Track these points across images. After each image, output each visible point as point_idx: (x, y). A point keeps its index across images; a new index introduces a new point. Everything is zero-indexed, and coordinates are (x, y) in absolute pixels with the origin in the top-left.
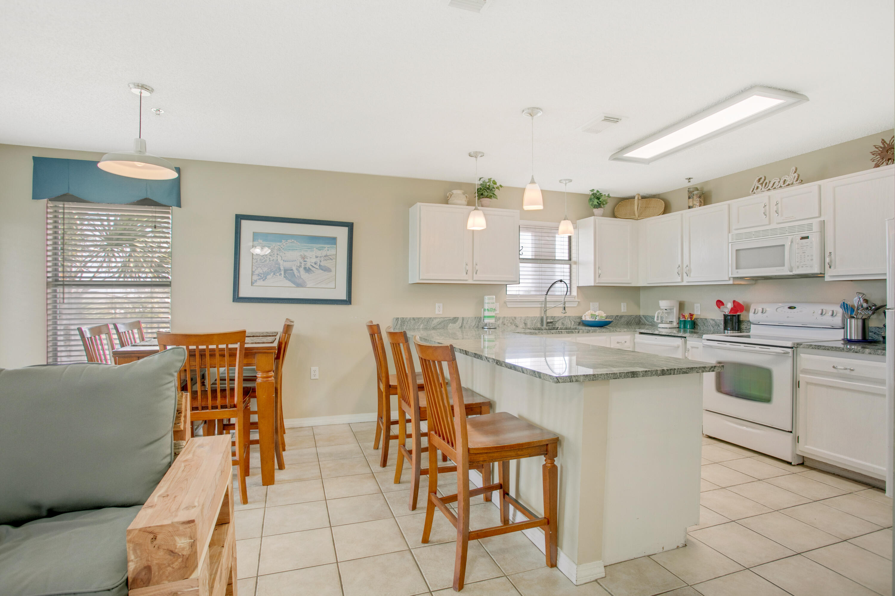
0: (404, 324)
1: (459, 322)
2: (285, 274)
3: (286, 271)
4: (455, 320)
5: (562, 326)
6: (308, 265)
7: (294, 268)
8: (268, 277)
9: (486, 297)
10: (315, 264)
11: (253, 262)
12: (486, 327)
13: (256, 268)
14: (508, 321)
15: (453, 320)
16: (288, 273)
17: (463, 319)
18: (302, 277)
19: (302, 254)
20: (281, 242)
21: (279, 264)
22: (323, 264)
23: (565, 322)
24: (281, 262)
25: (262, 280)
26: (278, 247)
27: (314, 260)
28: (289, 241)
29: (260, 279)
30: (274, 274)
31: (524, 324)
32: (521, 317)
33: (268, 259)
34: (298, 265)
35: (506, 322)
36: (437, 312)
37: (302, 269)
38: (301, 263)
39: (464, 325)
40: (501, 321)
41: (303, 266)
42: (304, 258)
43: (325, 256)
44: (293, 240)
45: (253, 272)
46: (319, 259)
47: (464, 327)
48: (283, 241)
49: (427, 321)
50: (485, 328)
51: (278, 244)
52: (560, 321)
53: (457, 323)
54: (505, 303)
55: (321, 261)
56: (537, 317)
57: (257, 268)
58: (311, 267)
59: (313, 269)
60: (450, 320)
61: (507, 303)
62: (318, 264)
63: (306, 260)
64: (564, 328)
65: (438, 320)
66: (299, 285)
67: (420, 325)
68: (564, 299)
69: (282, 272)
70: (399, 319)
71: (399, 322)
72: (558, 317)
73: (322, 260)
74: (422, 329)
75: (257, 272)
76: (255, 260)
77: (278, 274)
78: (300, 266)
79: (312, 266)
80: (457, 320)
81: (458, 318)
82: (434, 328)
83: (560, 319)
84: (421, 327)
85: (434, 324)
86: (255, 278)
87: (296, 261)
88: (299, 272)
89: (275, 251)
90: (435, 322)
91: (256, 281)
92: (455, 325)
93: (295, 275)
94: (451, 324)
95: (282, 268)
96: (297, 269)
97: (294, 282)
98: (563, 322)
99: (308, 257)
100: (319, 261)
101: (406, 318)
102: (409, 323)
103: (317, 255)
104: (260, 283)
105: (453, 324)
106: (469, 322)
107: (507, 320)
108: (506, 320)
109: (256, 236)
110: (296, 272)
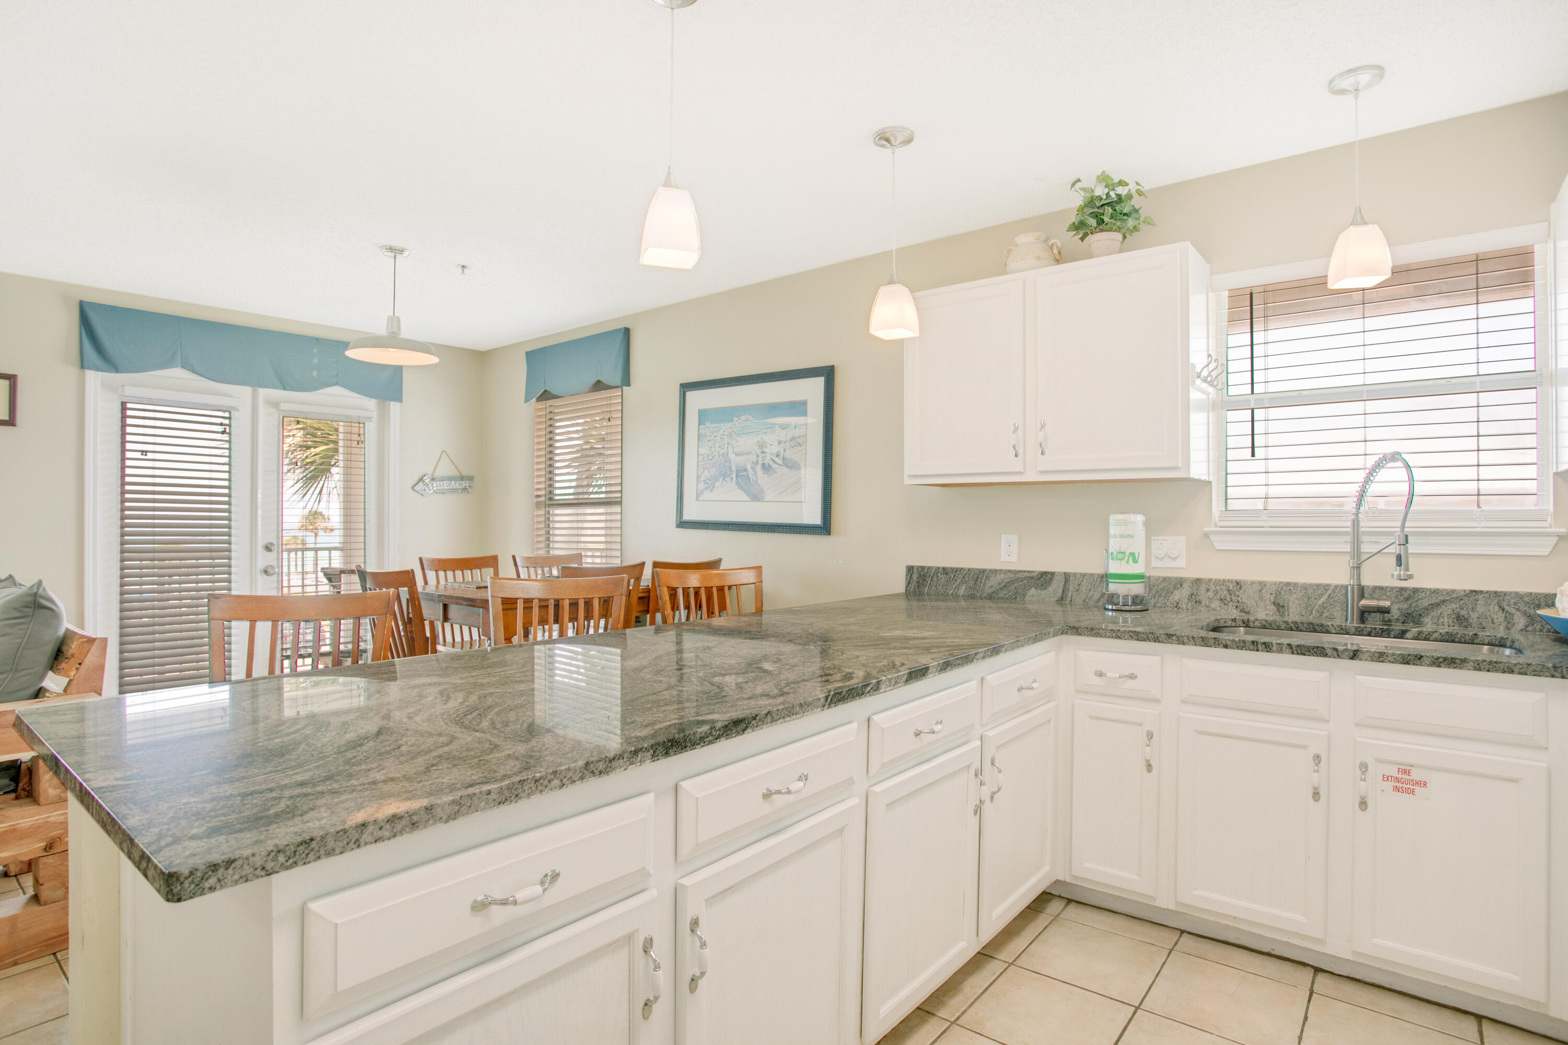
0: (925, 583)
1: (1056, 587)
2: (737, 476)
3: (738, 471)
4: (1044, 579)
5: (1456, 629)
6: (768, 461)
7: (749, 467)
8: (718, 484)
9: (1113, 518)
10: (777, 456)
11: (700, 460)
12: (1110, 607)
13: (702, 470)
14: (1211, 594)
15: (1039, 579)
16: (743, 478)
17: (1067, 576)
18: (759, 482)
19: (760, 439)
20: (732, 421)
21: (730, 461)
22: (787, 455)
23: (1474, 616)
24: (732, 456)
25: (709, 490)
26: (730, 430)
27: (775, 449)
28: (743, 418)
29: (706, 489)
30: (724, 479)
31: (1273, 607)
32: (1262, 584)
33: (716, 453)
34: (754, 461)
35: (1203, 595)
36: (1004, 557)
37: (759, 468)
38: (758, 456)
39: (1070, 594)
40: (1185, 591)
41: (760, 463)
42: (762, 445)
43: (791, 440)
44: (747, 416)
45: (698, 477)
46: (782, 445)
47: (1069, 599)
48: (735, 419)
49: (975, 577)
50: (1108, 610)
51: (730, 425)
52: (1447, 610)
53: (1050, 589)
54: (1206, 535)
55: (785, 450)
56: (1328, 585)
57: (704, 469)
58: (771, 463)
59: (774, 466)
60: (1032, 578)
61: (1213, 538)
62: (782, 455)
63: (765, 449)
64: (1436, 635)
65: (1002, 576)
66: (756, 497)
67: (958, 588)
68: (1403, 526)
69: (734, 476)
70: (915, 570)
71: (915, 577)
72: (1436, 592)
73: (787, 448)
74: (963, 596)
75: (703, 478)
76: (702, 457)
77: (728, 479)
78: (757, 462)
79: (772, 460)
80: (1051, 580)
81: (1053, 574)
82: (990, 597)
83: (1444, 601)
84: (962, 591)
85: (992, 587)
86: (702, 486)
87: (751, 453)
88: (755, 473)
89: (726, 437)
90: (994, 581)
91: (702, 492)
92: (1043, 592)
93: (749, 479)
94: (1033, 589)
95: (734, 469)
96: (752, 468)
97: (748, 493)
98: (1463, 613)
99: (768, 445)
100: (782, 451)
101: (929, 568)
102: (935, 579)
103: (781, 439)
104: (707, 495)
105: (1039, 591)
106: (1083, 588)
107: (1208, 590)
108: (1202, 590)
109: (703, 415)
110: (751, 472)
